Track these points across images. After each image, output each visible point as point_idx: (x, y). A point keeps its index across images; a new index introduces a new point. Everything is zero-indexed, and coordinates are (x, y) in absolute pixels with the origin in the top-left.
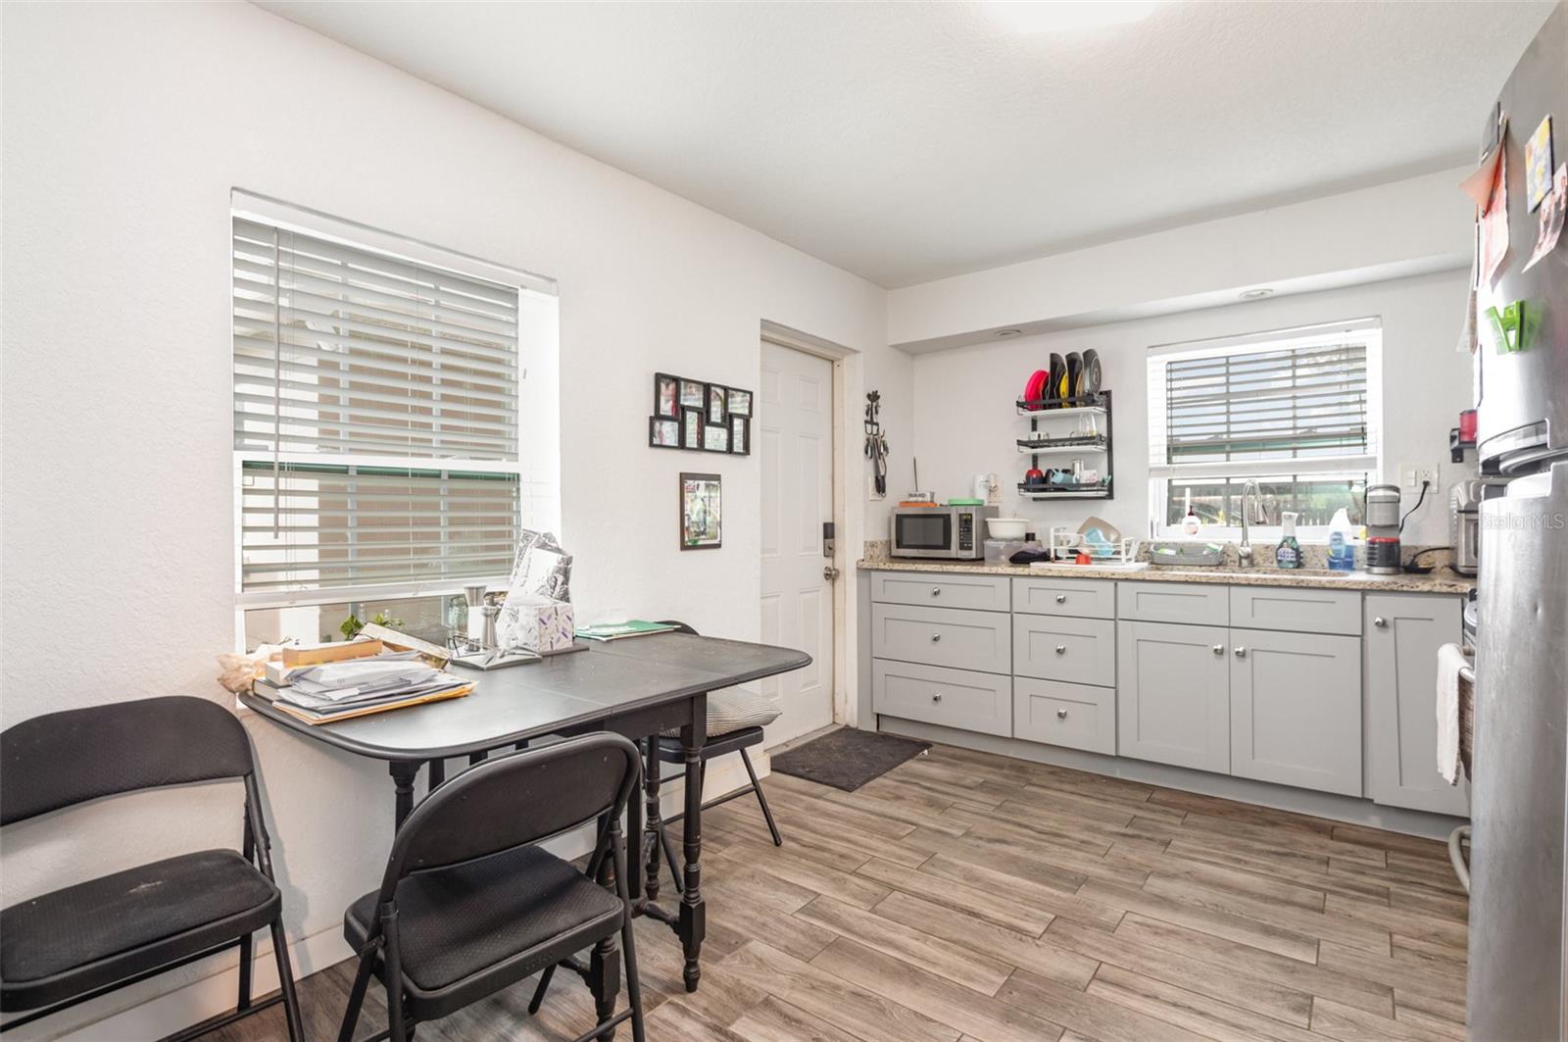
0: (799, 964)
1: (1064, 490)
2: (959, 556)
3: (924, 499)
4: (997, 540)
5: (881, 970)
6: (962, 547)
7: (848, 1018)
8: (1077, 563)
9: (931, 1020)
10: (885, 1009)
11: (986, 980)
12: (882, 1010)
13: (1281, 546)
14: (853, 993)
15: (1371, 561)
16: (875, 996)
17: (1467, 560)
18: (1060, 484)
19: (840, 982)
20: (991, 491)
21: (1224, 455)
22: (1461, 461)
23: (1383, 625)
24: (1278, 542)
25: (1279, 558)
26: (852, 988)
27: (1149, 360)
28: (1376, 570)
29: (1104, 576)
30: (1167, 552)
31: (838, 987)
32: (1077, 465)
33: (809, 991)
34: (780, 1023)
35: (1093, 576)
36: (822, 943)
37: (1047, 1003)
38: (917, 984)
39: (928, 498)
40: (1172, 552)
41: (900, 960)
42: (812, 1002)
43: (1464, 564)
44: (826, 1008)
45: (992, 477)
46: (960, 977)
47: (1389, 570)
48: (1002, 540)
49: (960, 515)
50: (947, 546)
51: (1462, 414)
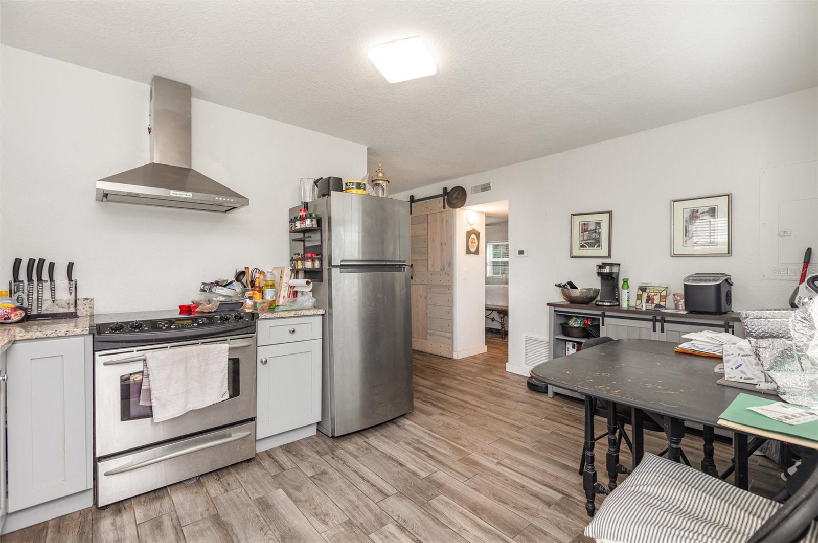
0: (536, 523)
5: (490, 513)
7: (510, 494)
9: (474, 489)
10: (493, 495)
11: (440, 502)
12: (494, 495)
14: (507, 504)
16: (496, 501)
19: (513, 510)
26: (507, 506)
31: (514, 507)
33: (528, 507)
34: (540, 495)
36: (524, 535)
37: (420, 489)
38: (474, 503)
41: (480, 518)
42: (527, 502)
44: (520, 499)
46: (451, 504)
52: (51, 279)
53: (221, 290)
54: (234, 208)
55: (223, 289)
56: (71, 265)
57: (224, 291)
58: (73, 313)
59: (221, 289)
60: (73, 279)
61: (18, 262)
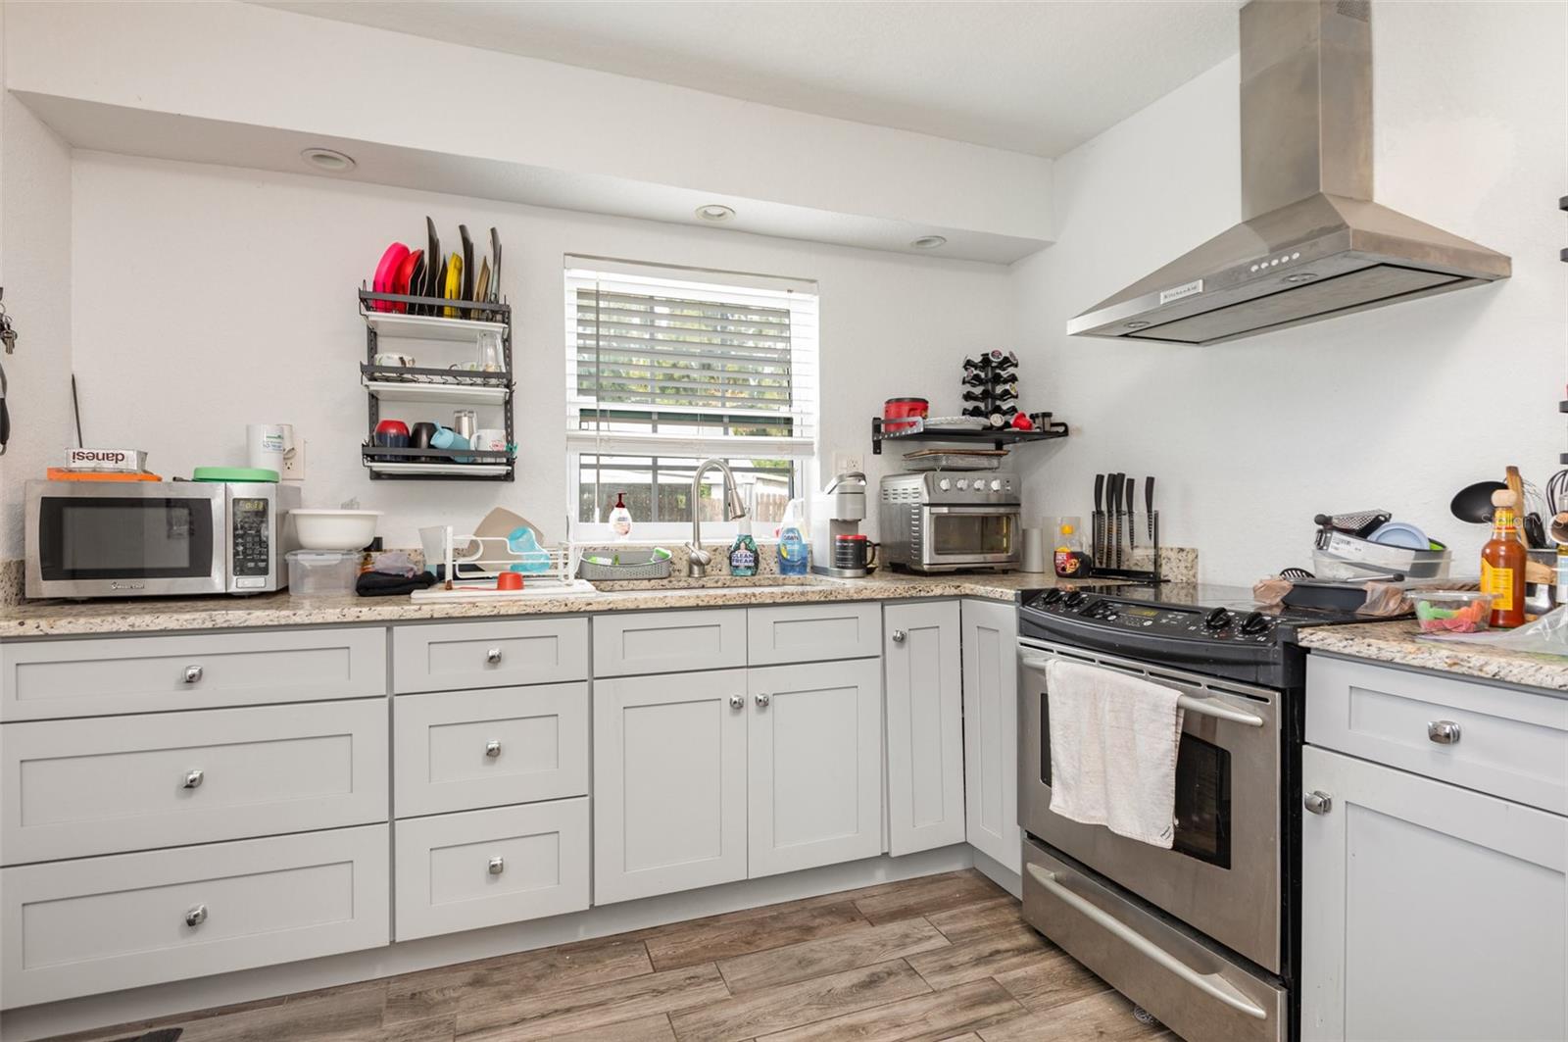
1: (448, 460)
2: (233, 589)
3: (121, 465)
4: (319, 551)
6: (241, 569)
8: (500, 587)
13: (738, 547)
15: (841, 562)
17: (930, 558)
18: (447, 450)
20: (288, 456)
21: (650, 426)
22: (880, 453)
23: (901, 640)
24: (733, 542)
25: (734, 563)
27: (567, 273)
28: (848, 573)
29: (575, 609)
30: (600, 560)
32: (465, 421)
35: (555, 610)
39: (131, 463)
40: (608, 561)
43: (928, 562)
45: (286, 428)
47: (860, 572)
48: (332, 550)
49: (236, 501)
50: (200, 565)
51: (888, 402)
52: (1131, 512)
53: (1342, 546)
54: (1464, 278)
55: (1348, 543)
56: (1150, 482)
57: (1351, 548)
58: (1152, 573)
59: (1343, 541)
60: (1153, 509)
61: (1100, 478)
